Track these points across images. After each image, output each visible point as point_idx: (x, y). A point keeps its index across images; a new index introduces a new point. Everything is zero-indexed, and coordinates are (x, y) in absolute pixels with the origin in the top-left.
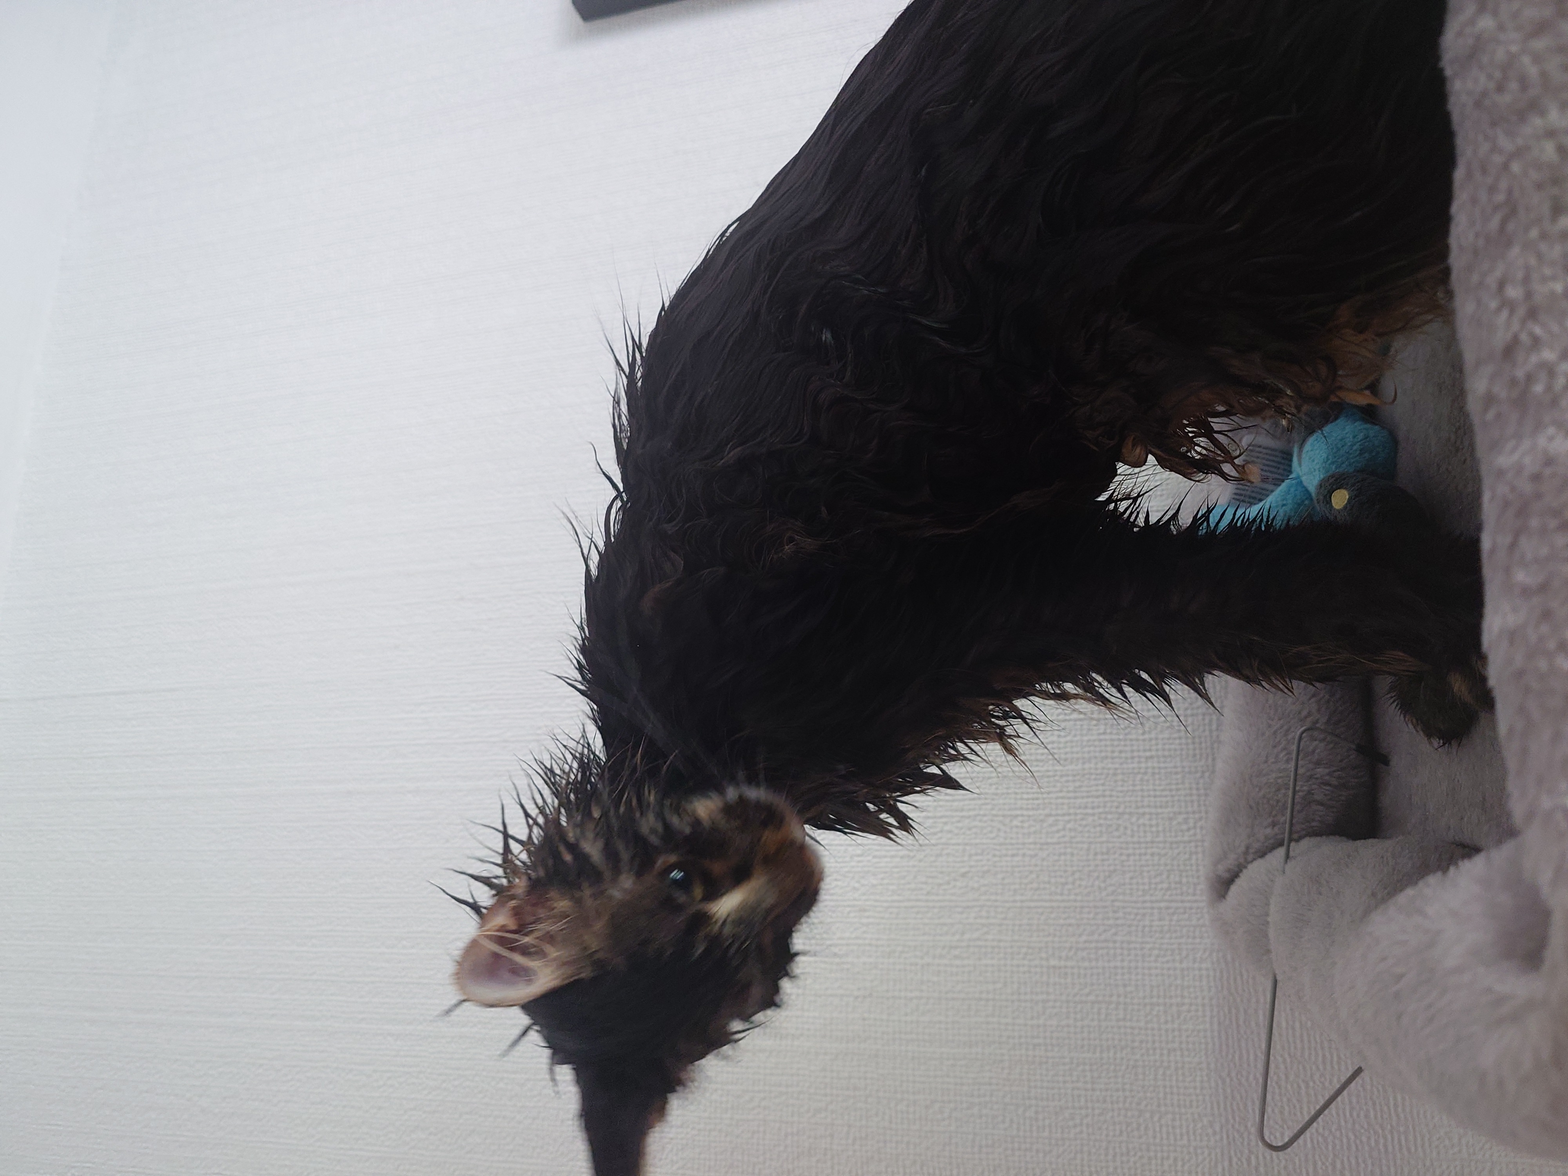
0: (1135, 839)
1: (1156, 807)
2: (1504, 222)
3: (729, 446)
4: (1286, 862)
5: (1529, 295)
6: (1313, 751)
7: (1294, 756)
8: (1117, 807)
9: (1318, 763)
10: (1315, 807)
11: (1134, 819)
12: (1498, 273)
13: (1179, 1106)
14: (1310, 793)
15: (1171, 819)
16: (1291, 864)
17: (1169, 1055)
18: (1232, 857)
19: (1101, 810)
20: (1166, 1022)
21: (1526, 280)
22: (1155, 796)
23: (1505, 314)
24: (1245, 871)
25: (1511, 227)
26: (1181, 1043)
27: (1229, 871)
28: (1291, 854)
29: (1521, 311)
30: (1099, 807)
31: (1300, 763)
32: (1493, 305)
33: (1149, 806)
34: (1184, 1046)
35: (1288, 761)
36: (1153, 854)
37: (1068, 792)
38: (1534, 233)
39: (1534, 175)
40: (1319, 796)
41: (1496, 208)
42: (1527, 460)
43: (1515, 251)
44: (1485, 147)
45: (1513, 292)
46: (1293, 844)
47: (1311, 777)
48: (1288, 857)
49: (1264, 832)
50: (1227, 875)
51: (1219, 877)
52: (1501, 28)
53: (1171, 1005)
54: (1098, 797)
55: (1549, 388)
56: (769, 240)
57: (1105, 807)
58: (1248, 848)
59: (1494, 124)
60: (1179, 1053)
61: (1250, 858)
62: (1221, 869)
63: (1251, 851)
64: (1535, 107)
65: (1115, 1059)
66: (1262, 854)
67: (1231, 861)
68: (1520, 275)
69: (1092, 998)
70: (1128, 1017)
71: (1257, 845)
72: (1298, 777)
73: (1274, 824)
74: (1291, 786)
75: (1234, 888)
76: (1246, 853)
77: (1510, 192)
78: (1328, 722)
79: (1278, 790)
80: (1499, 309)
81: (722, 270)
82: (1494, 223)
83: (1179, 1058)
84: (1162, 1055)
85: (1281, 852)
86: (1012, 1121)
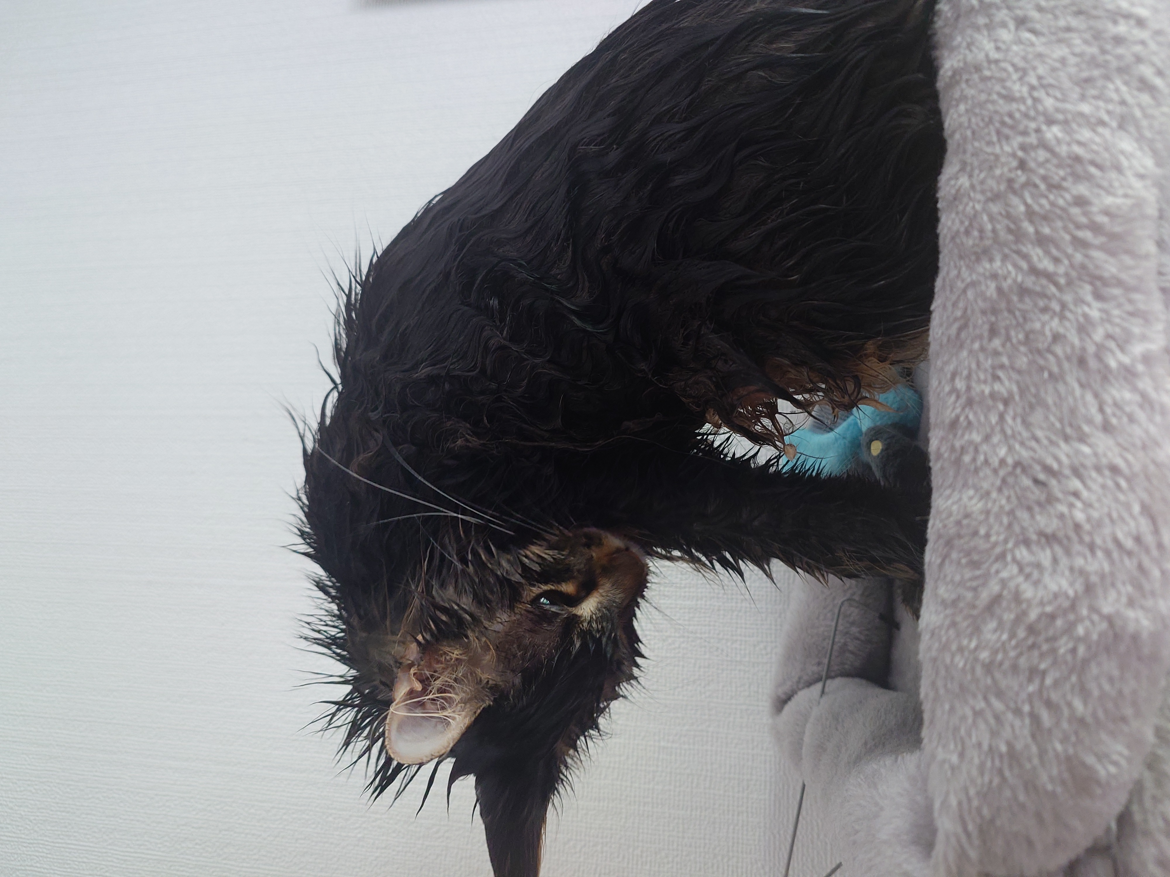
0: (729, 659)
1: (745, 636)
2: (960, 330)
3: (422, 365)
4: (821, 696)
5: (969, 388)
6: (850, 615)
7: (836, 616)
8: (718, 634)
9: (853, 623)
10: (848, 655)
11: (729, 644)
12: (951, 367)
13: (742, 852)
14: (845, 644)
15: (755, 646)
16: (825, 698)
17: (738, 815)
18: (789, 683)
19: (707, 635)
20: (739, 792)
21: (969, 377)
22: (746, 628)
23: (953, 398)
24: (796, 696)
25: (963, 335)
26: (747, 808)
27: (785, 693)
28: (826, 690)
29: (963, 400)
30: (705, 633)
31: (840, 621)
32: (947, 389)
33: (740, 635)
34: (749, 810)
35: (832, 620)
36: (740, 670)
37: (684, 620)
38: (976, 346)
39: (981, 304)
40: (851, 647)
41: (956, 319)
42: (955, 508)
43: (965, 353)
44: (954, 273)
45: (960, 384)
46: (829, 682)
47: (847, 633)
48: (823, 692)
49: (812, 669)
50: (784, 697)
51: (778, 697)
52: (973, 187)
53: (743, 780)
54: (705, 626)
55: (974, 460)
56: (459, 220)
57: (709, 633)
58: (800, 678)
59: (961, 257)
61: (801, 686)
62: (780, 691)
63: (802, 681)
64: (985, 253)
65: (700, 816)
66: (809, 684)
67: (787, 687)
68: (965, 373)
69: (688, 771)
70: (712, 786)
71: (805, 678)
72: (837, 632)
73: (819, 664)
74: (831, 638)
75: (787, 708)
76: (798, 682)
77: (965, 310)
78: (862, 595)
79: (824, 640)
80: (950, 393)
81: (425, 232)
82: (953, 331)
83: (745, 818)
84: (733, 815)
85: (819, 686)
86: (624, 857)
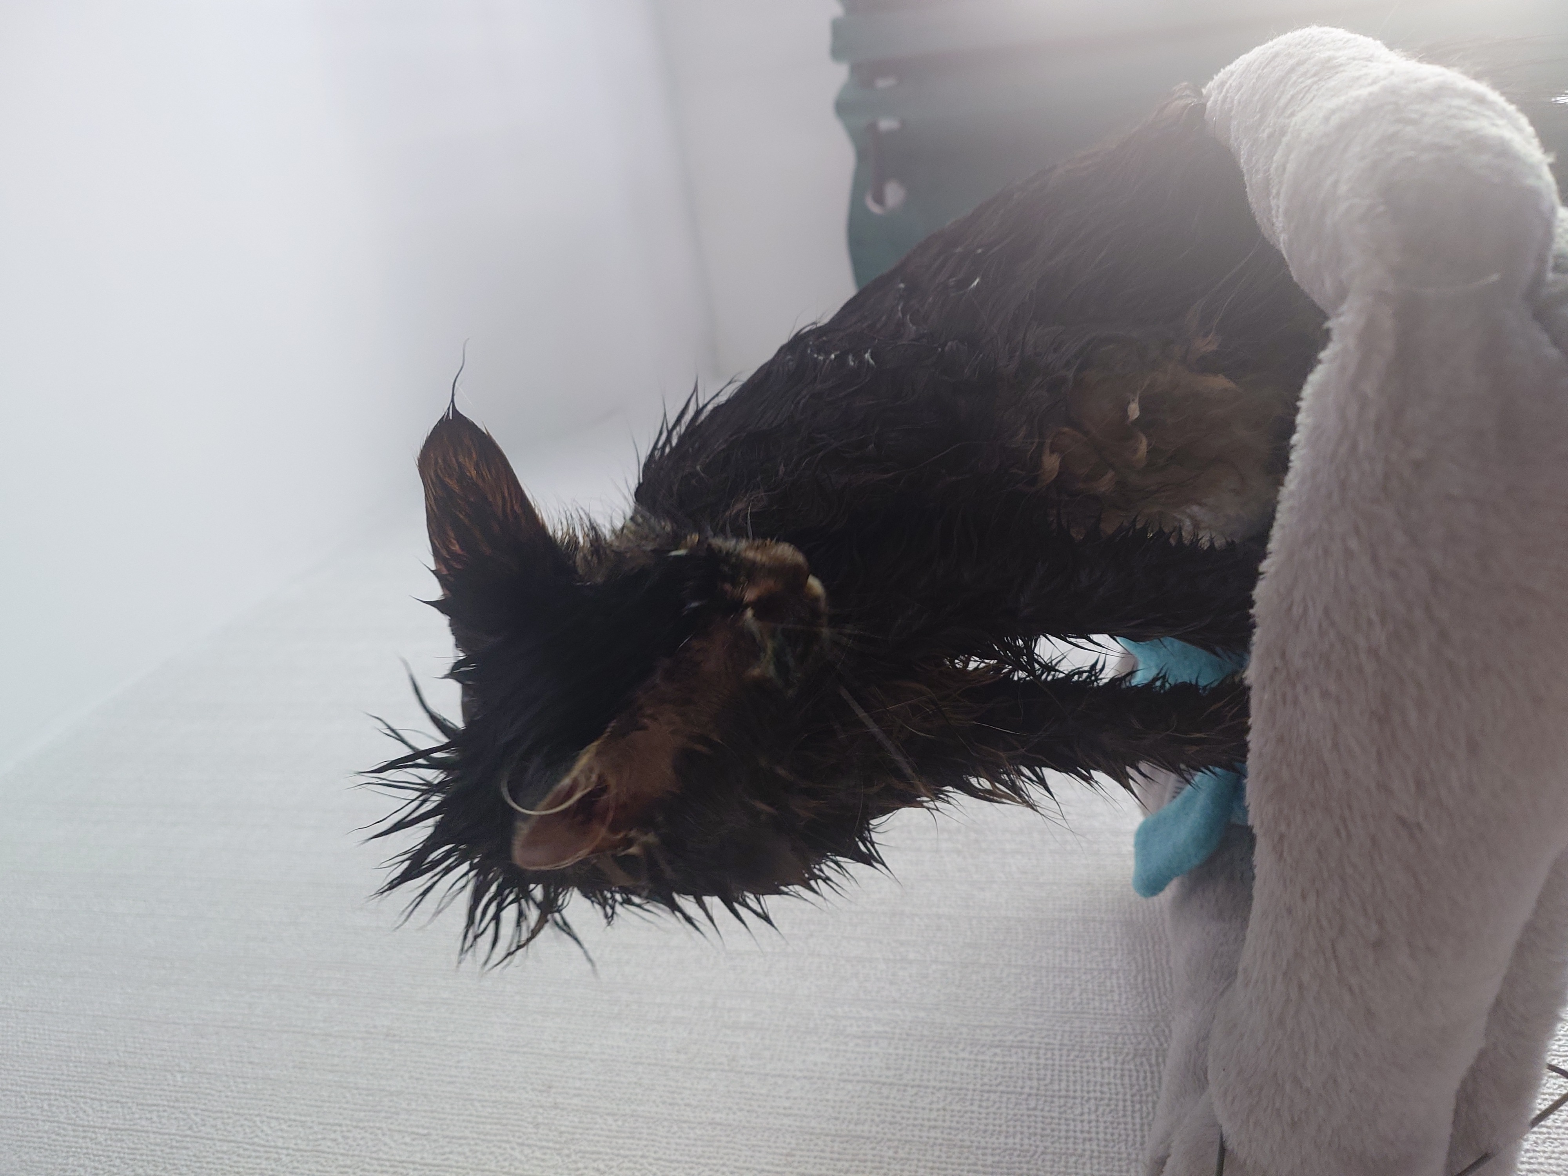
34: (1101, 1136)
53: (1089, 1099)
60: (1095, 1142)
69: (1001, 1088)
70: (1040, 1107)
83: (1095, 1147)
